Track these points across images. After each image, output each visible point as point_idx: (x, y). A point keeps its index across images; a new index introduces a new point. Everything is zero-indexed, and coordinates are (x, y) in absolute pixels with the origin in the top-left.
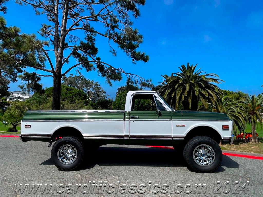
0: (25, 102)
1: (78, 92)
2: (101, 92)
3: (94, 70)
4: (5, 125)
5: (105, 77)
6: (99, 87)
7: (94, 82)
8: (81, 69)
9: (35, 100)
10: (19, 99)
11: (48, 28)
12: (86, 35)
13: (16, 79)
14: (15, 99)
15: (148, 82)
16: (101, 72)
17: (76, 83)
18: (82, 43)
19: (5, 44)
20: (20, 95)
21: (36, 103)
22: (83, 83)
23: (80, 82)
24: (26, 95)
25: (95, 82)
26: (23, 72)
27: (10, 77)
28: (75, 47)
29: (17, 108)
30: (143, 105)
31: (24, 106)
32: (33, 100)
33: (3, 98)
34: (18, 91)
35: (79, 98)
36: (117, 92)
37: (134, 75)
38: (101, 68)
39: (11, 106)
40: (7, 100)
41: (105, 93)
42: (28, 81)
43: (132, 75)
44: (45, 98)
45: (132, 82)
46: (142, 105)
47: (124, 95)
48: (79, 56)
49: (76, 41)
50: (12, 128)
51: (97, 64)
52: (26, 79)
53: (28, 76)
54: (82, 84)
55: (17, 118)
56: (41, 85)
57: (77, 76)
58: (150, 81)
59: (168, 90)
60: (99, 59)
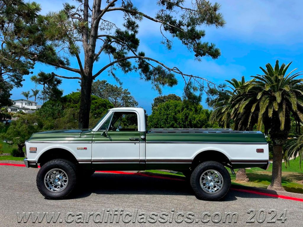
0: (35, 114)
1: (102, 101)
2: (131, 102)
3: (136, 70)
4: (9, 145)
5: (150, 81)
6: (129, 95)
7: (122, 89)
8: (115, 69)
9: (47, 111)
10: (23, 111)
11: (71, 10)
12: (126, 19)
13: (21, 83)
14: (18, 110)
15: (221, 89)
16: (145, 74)
17: (99, 90)
18: (118, 32)
19: (16, 30)
20: (24, 105)
21: (48, 116)
22: (109, 90)
23: (104, 89)
24: (32, 105)
25: (124, 90)
26: (30, 74)
27: (13, 81)
28: (108, 37)
29: (24, 122)
30: (192, 122)
31: (33, 120)
32: (44, 112)
33: (3, 108)
34: (22, 100)
35: (104, 111)
36: (153, 104)
37: (198, 78)
38: (144, 67)
39: (13, 119)
40: (8, 111)
41: (137, 105)
42: (44, 84)
43: (195, 78)
44: (60, 109)
45: (195, 89)
46: (190, 122)
47: (164, 107)
48: (113, 50)
49: (110, 29)
50: (17, 149)
51: (139, 62)
52: (42, 81)
53: (44, 78)
54: (107, 91)
55: (25, 136)
56: (61, 90)
57: (100, 81)
58: (223, 87)
59: (245, 100)
60: (142, 54)
